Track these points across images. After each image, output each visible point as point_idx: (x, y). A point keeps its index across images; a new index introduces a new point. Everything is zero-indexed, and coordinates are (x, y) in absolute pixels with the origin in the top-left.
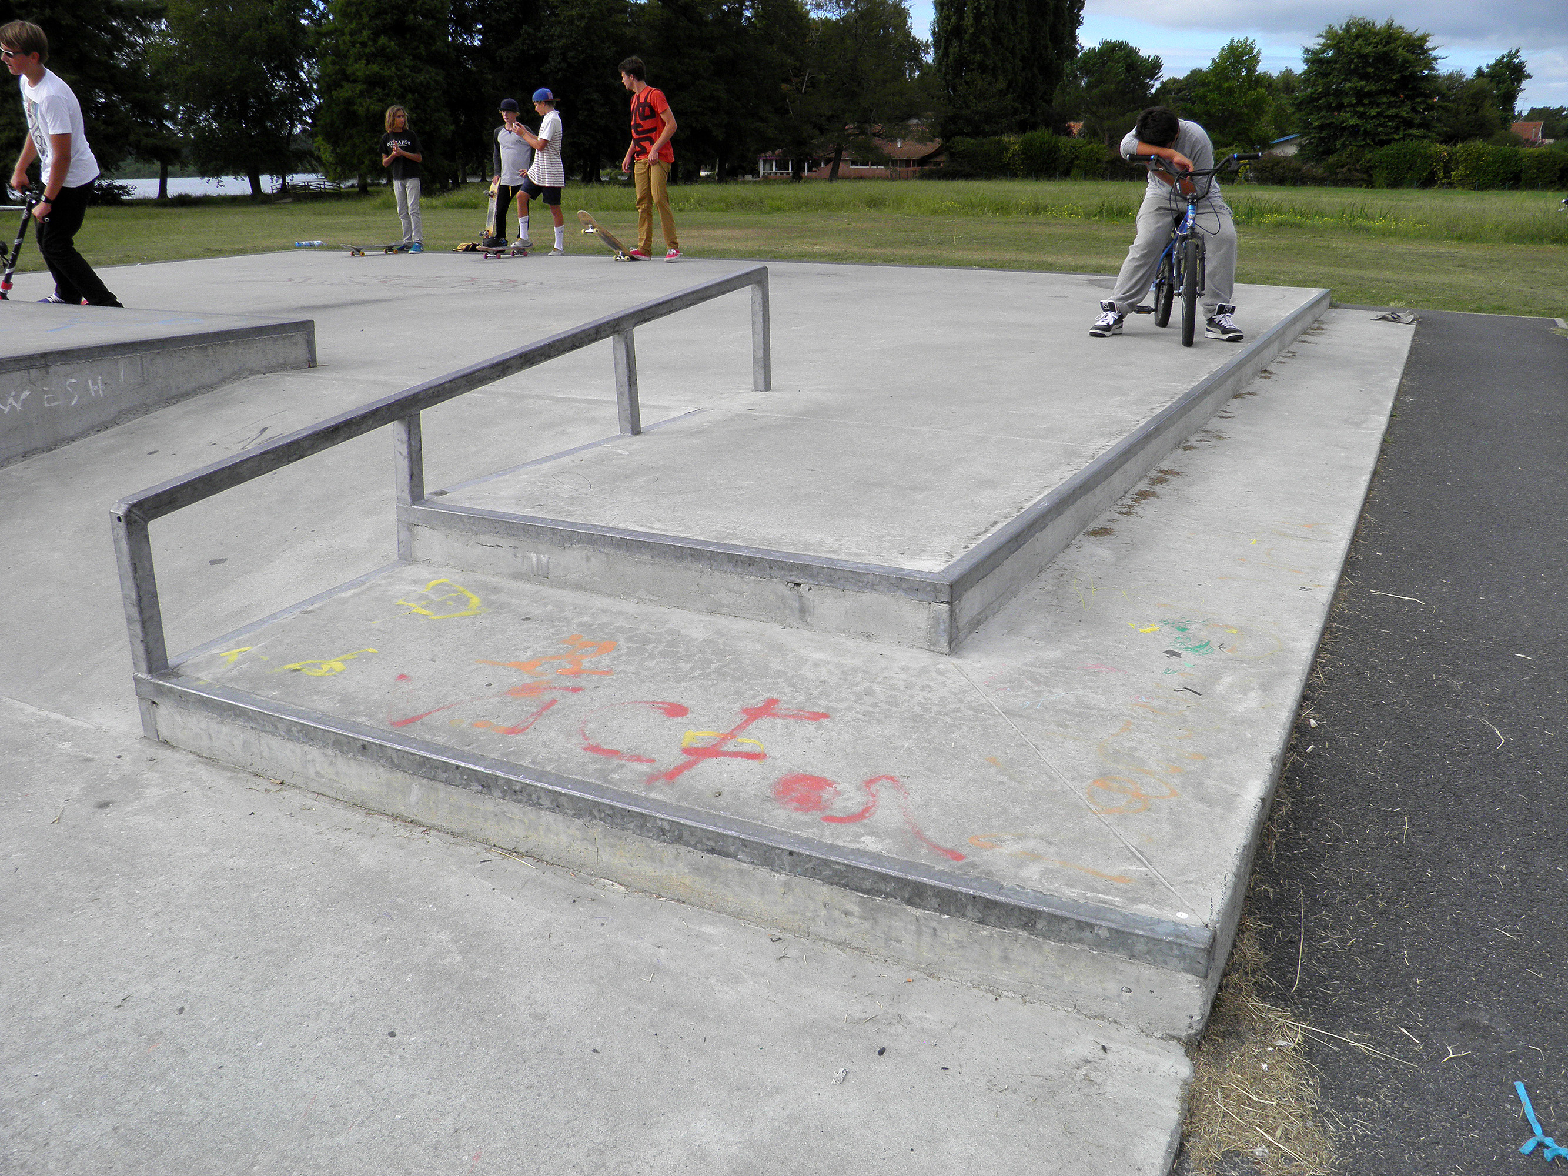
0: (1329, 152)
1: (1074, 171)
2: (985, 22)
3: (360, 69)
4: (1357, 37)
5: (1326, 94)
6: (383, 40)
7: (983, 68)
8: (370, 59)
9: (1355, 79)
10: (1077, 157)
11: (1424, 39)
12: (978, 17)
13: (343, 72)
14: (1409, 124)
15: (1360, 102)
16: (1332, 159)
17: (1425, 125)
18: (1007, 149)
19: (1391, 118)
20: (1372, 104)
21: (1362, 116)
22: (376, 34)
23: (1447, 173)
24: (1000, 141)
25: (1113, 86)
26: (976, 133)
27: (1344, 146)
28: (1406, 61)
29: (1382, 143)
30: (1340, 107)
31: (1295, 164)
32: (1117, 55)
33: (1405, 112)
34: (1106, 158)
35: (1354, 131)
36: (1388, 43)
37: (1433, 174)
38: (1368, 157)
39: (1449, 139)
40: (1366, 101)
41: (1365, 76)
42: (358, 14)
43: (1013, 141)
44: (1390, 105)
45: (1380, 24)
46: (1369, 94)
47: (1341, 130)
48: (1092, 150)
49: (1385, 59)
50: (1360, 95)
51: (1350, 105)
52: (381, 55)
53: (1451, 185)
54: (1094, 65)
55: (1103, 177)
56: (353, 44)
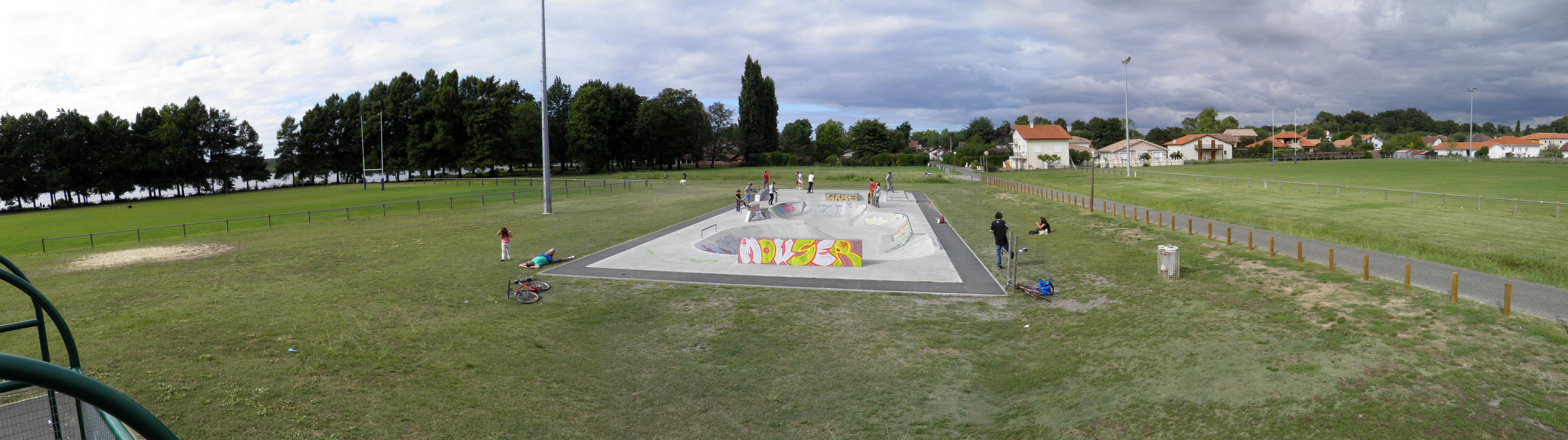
0: (862, 156)
2: (756, 118)
3: (587, 135)
4: (867, 124)
5: (859, 140)
6: (592, 127)
7: (755, 131)
8: (589, 132)
9: (865, 135)
11: (884, 124)
12: (754, 116)
13: (579, 136)
14: (883, 148)
15: (869, 142)
16: (863, 158)
17: (887, 148)
18: (766, 157)
19: (878, 146)
20: (873, 143)
21: (870, 146)
22: (590, 125)
23: (895, 161)
24: (763, 155)
26: (756, 152)
27: (866, 155)
28: (879, 129)
29: (876, 154)
30: (864, 143)
31: (853, 160)
33: (881, 145)
34: (796, 160)
35: (868, 150)
36: (876, 126)
37: (891, 161)
38: (872, 157)
39: (894, 151)
40: (871, 142)
41: (870, 135)
42: (584, 119)
43: (768, 155)
44: (877, 143)
45: (872, 120)
46: (871, 139)
47: (864, 149)
48: (793, 157)
49: (875, 131)
50: (869, 140)
52: (591, 131)
53: (896, 165)
55: (796, 165)
56: (583, 128)
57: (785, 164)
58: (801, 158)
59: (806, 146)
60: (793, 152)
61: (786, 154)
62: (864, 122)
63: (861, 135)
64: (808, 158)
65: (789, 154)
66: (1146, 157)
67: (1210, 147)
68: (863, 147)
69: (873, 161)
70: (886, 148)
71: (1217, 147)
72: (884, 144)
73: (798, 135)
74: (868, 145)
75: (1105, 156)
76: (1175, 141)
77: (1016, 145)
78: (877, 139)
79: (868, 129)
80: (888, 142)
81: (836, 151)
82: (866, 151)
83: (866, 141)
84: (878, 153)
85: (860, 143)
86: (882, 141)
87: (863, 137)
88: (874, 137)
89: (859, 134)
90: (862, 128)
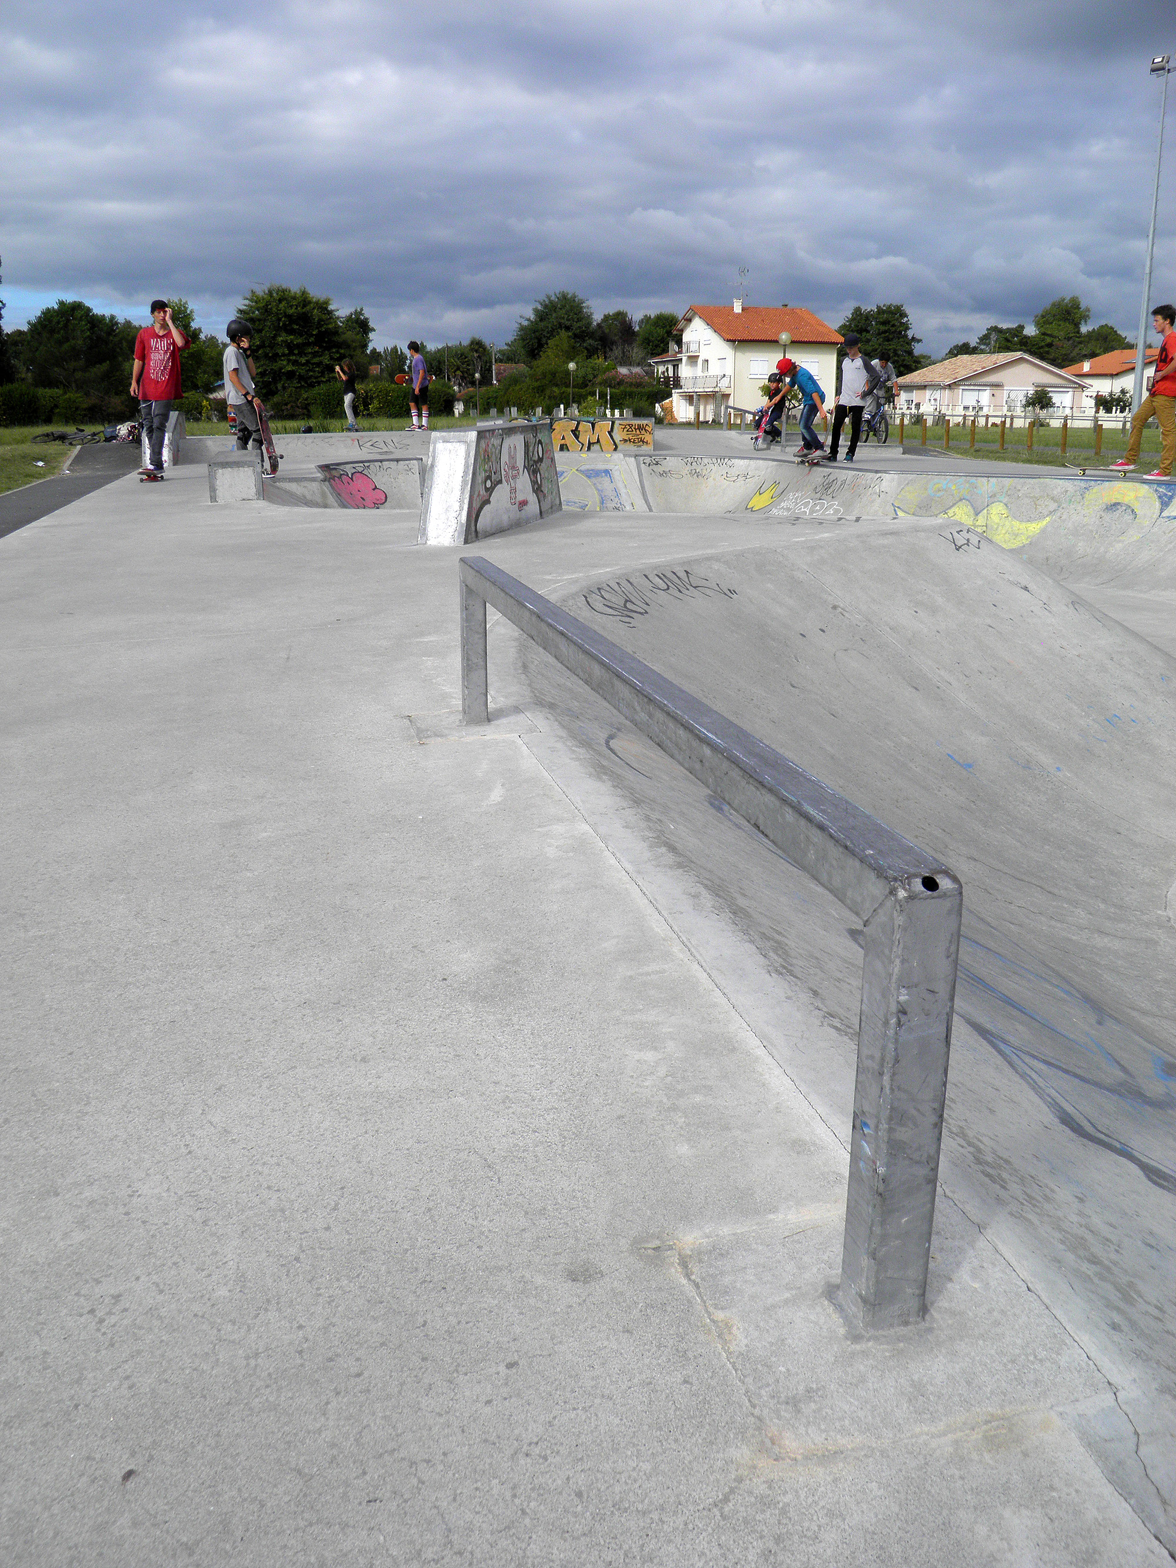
58: (93, 400)
59: (105, 366)
60: (66, 387)
61: (49, 392)
62: (270, 293)
63: (267, 333)
65: (57, 392)
66: (1041, 400)
68: (275, 366)
69: (306, 407)
72: (332, 358)
73: (82, 331)
74: (289, 361)
75: (915, 396)
76: (1086, 367)
77: (693, 359)
78: (309, 344)
79: (286, 315)
80: (342, 351)
81: (192, 382)
82: (284, 378)
83: (280, 352)
84: (319, 383)
85: (266, 356)
86: (328, 348)
87: (274, 337)
88: (300, 341)
89: (260, 331)
90: (266, 311)
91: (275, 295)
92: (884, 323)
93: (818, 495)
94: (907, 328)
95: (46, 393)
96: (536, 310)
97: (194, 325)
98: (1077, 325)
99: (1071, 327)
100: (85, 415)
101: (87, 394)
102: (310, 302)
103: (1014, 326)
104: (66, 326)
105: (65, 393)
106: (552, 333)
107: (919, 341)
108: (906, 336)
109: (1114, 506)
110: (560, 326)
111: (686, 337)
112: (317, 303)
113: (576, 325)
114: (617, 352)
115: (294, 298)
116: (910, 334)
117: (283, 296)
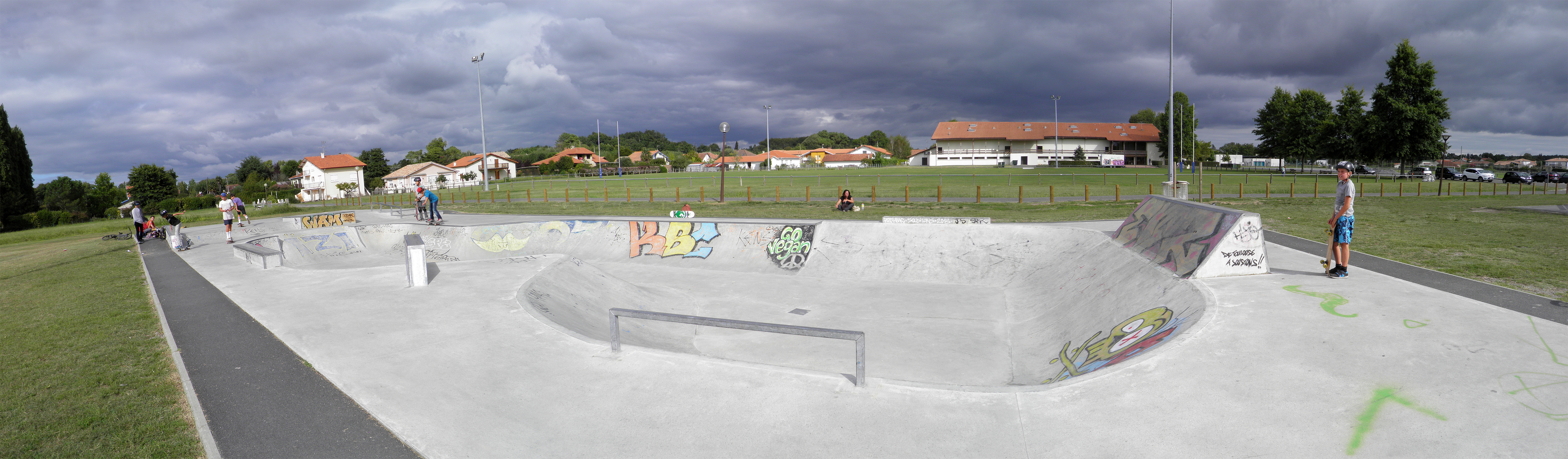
1: (59, 222)
2: (10, 173)
4: (145, 170)
5: (139, 187)
7: (11, 189)
9: (147, 182)
10: (59, 217)
14: (166, 194)
15: (151, 189)
16: (146, 207)
18: (32, 218)
19: (162, 192)
20: (154, 189)
21: (153, 192)
23: (182, 206)
24: (28, 215)
25: (67, 192)
26: (17, 214)
27: (149, 203)
28: (161, 175)
29: (159, 201)
30: (144, 191)
32: (66, 181)
33: (164, 190)
34: (71, 216)
35: (151, 197)
36: (155, 171)
37: (178, 208)
38: (158, 205)
39: (180, 197)
40: (153, 188)
41: (150, 181)
43: (34, 215)
44: (160, 189)
45: (150, 164)
46: (153, 186)
47: (146, 198)
48: (65, 214)
49: (155, 175)
50: (148, 187)
51: (148, 190)
54: (59, 185)
55: (70, 223)
57: (56, 224)
58: (74, 214)
59: (78, 200)
60: (63, 210)
61: (56, 212)
63: (141, 182)
64: (83, 214)
65: (59, 212)
67: (493, 167)
68: (145, 194)
69: (158, 209)
70: (170, 194)
71: (500, 166)
72: (167, 189)
73: (68, 188)
74: (150, 192)
75: (394, 182)
76: (455, 164)
77: (308, 177)
78: (157, 185)
79: (148, 175)
80: (170, 186)
81: (112, 203)
82: (149, 199)
83: (146, 189)
84: (163, 199)
85: (141, 191)
86: (165, 186)
87: (144, 184)
88: (154, 184)
89: (138, 182)
90: (140, 174)
91: (143, 167)
92: (374, 156)
93: (437, 236)
94: (384, 156)
95: (54, 213)
96: (242, 164)
97: (111, 181)
98: (442, 148)
99: (440, 149)
100: (71, 220)
101: (71, 212)
102: (157, 169)
103: (419, 150)
104: (61, 186)
105: (63, 212)
106: (249, 172)
107: (388, 161)
108: (383, 159)
109: (552, 230)
110: (252, 169)
111: (304, 169)
112: (159, 169)
113: (258, 168)
114: (275, 177)
115: (150, 168)
116: (385, 158)
117: (146, 168)
